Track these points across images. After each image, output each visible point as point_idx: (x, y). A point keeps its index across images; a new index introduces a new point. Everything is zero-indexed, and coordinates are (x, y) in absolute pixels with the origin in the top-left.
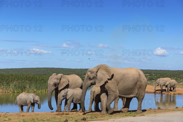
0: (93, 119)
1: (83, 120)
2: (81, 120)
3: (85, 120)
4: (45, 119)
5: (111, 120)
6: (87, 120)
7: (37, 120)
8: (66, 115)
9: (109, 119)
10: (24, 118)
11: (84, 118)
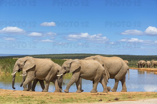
0: (124, 100)
1: (116, 100)
2: (114, 100)
3: (118, 100)
4: (82, 99)
5: (140, 100)
6: (119, 100)
7: (75, 99)
8: (100, 96)
9: (139, 99)
10: (64, 97)
11: (116, 98)
